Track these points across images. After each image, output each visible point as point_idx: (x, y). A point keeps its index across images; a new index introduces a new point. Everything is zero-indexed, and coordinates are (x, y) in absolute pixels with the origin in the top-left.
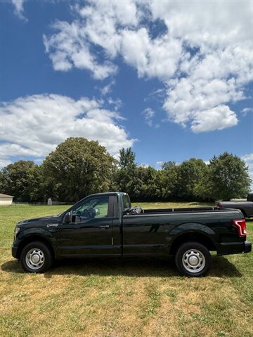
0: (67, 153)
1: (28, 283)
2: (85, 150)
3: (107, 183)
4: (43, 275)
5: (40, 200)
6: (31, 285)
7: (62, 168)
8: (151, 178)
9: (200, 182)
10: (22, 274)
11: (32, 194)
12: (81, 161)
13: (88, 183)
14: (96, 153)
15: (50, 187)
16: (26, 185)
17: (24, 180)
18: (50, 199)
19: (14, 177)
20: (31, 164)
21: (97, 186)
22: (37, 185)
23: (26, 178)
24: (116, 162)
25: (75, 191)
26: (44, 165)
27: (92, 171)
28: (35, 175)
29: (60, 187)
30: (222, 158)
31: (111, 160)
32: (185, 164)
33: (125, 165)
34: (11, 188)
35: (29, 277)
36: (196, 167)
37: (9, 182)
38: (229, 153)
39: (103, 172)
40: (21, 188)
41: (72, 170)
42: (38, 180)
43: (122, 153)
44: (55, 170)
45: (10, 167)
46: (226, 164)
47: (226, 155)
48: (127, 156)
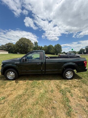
0: (21, 41)
1: (8, 87)
2: (26, 41)
3: (32, 49)
4: (14, 81)
5: (15, 53)
6: (9, 88)
7: (21, 45)
8: (41, 49)
9: (52, 50)
10: (6, 81)
11: (13, 51)
12: (25, 44)
13: (27, 49)
14: (29, 42)
15: (18, 50)
16: (12, 49)
17: (11, 48)
18: (18, 53)
19: (8, 47)
20: (12, 44)
21: (29, 50)
22: (14, 49)
23: (11, 47)
24: (34, 44)
25: (24, 51)
26: (16, 44)
27: (28, 46)
28: (14, 47)
29: (20, 50)
30: (57, 45)
31: (33, 44)
32: (49, 46)
33: (36, 45)
34: (7, 49)
35: (8, 83)
36: (51, 47)
37: (7, 48)
38: (59, 44)
39: (31, 47)
40: (10, 50)
41: (23, 46)
42: (14, 48)
43: (35, 42)
44: (19, 46)
45: (7, 44)
46: (58, 46)
47: (58, 44)
48: (36, 43)
